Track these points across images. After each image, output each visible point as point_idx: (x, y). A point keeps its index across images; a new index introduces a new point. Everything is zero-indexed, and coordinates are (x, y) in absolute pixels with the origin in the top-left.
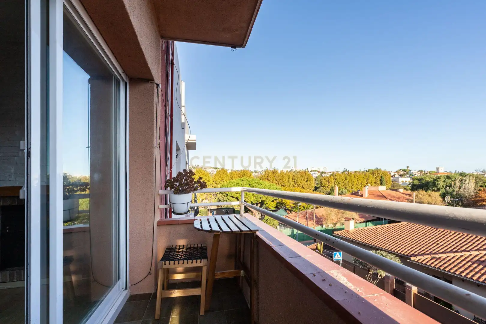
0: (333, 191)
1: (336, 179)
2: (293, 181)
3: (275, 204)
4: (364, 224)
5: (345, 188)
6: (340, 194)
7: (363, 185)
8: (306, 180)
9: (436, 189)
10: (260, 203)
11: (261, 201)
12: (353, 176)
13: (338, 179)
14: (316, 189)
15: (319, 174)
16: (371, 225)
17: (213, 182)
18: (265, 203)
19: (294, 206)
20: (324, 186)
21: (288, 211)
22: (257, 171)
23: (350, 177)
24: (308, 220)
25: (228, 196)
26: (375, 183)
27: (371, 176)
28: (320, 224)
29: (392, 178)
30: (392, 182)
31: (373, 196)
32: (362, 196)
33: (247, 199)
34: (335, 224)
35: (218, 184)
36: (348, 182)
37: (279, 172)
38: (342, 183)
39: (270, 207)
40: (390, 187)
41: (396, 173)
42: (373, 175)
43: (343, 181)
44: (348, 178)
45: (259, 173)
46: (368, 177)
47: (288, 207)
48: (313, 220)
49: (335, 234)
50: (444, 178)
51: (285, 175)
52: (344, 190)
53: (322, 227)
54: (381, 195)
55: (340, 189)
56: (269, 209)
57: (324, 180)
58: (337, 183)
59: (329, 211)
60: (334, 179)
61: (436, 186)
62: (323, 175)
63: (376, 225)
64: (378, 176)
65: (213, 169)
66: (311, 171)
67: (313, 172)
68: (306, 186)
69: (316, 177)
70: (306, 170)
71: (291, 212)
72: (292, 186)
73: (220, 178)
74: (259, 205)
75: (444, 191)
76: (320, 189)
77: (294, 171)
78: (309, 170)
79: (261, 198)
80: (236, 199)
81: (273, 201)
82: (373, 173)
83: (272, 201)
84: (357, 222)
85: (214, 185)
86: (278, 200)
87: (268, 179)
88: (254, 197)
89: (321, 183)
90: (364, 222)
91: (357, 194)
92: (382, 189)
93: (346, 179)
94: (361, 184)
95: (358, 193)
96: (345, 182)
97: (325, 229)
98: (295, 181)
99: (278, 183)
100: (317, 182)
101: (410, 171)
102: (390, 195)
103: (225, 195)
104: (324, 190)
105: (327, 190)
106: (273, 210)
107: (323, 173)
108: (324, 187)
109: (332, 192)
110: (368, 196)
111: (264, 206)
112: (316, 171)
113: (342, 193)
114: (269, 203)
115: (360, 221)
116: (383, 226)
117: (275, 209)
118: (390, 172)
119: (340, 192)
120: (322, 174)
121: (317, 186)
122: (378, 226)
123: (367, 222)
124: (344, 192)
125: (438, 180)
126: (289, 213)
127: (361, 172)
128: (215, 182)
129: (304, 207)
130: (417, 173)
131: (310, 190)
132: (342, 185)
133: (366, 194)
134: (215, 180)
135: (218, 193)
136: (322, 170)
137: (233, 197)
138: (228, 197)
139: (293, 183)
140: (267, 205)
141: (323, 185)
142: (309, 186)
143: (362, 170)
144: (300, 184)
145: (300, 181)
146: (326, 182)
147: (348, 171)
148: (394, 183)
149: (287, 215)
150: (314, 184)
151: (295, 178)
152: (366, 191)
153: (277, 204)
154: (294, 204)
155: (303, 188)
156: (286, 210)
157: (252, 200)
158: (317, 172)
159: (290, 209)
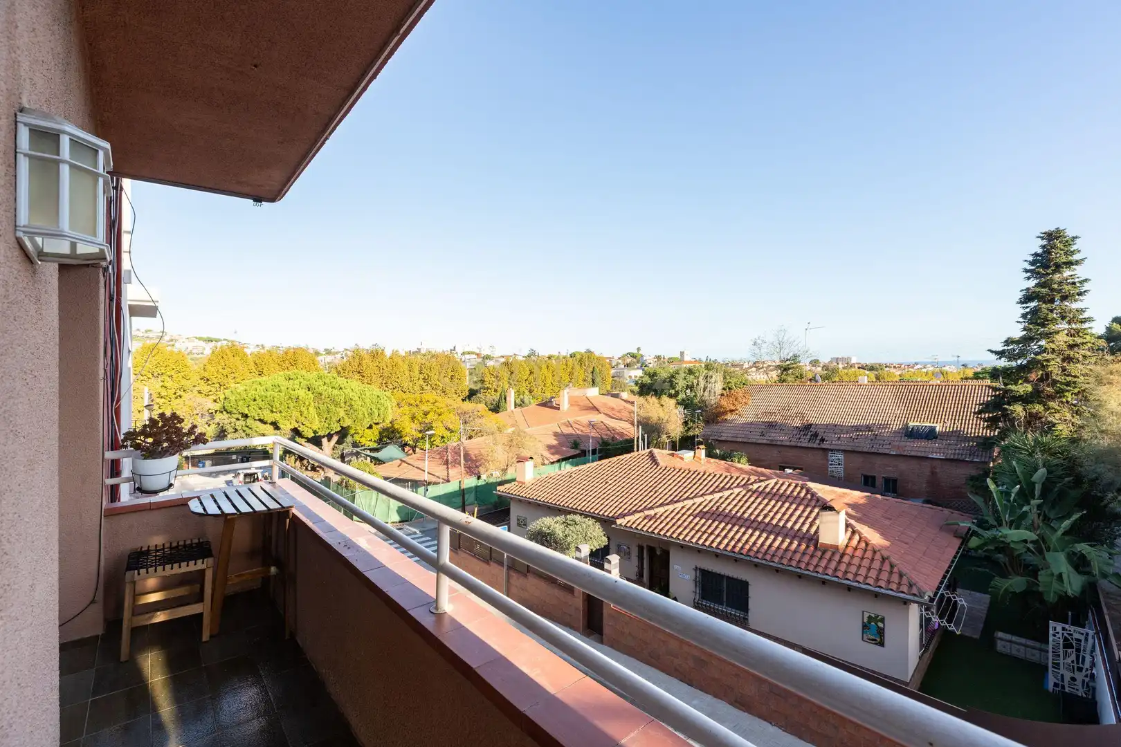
0: (505, 399)
1: (512, 373)
2: (422, 376)
3: (377, 433)
4: (557, 465)
5: (531, 391)
6: (519, 406)
7: (560, 385)
8: (450, 374)
9: (673, 392)
10: (336, 432)
11: (339, 429)
12: (544, 367)
13: (516, 372)
14: (472, 394)
15: (480, 360)
16: (567, 468)
17: (201, 379)
18: (352, 432)
19: (420, 435)
20: (488, 388)
21: (407, 449)
22: (333, 350)
23: (541, 368)
24: (450, 466)
25: (248, 420)
26: (585, 380)
27: (577, 367)
28: (475, 474)
29: (613, 371)
30: (611, 379)
31: (576, 408)
32: (558, 409)
33: (301, 426)
34: (505, 471)
35: (217, 385)
36: (535, 379)
37: (388, 353)
38: (524, 381)
39: (363, 441)
40: (609, 388)
41: (620, 361)
42: (581, 364)
43: (525, 378)
44: (536, 370)
45: (339, 356)
46: (572, 368)
47: (407, 439)
48: (459, 464)
49: (498, 493)
50: (685, 373)
51: (400, 363)
52: (527, 397)
53: (479, 478)
54: (591, 405)
55: (518, 393)
56: (362, 446)
57: (488, 374)
58: (513, 381)
59: (491, 444)
60: (509, 373)
61: (673, 388)
62: (490, 363)
63: (577, 465)
64: (589, 366)
65: (202, 343)
66: (463, 354)
67: (467, 356)
68: (451, 391)
69: (473, 367)
70: (451, 350)
71: (414, 451)
72: (419, 388)
73: (224, 369)
74: (335, 438)
75: (684, 396)
76: (479, 395)
77: (423, 352)
78: (459, 350)
79: (339, 420)
80: (272, 427)
81: (370, 427)
82: (581, 362)
83: (368, 428)
84: (546, 462)
85: (204, 388)
86: (384, 424)
87: (359, 373)
88: (323, 420)
89: (483, 381)
90: (558, 461)
91: (549, 404)
92: (593, 392)
93: (531, 373)
94: (559, 382)
95: (551, 402)
96: (531, 377)
97: (483, 483)
98: (426, 378)
99: (384, 382)
100: (475, 379)
101: (642, 356)
102: (605, 404)
103: (240, 416)
104: (489, 395)
105: (494, 397)
106: (371, 447)
107: (488, 357)
108: (489, 390)
109: (504, 401)
110: (568, 409)
111: (349, 439)
112: (473, 353)
113: (523, 402)
114: (360, 432)
115: (552, 461)
116: (588, 465)
117: (375, 445)
118: (610, 358)
119: (518, 401)
120: (487, 361)
121: (475, 388)
122: (581, 467)
123: (563, 460)
124: (526, 401)
125: (677, 375)
126: (411, 452)
127: (561, 358)
128: (208, 380)
129: (443, 437)
130: (652, 362)
131: (459, 396)
132: (524, 385)
133: (565, 405)
134: (206, 375)
135: (216, 411)
136: (484, 353)
137: (261, 421)
138: (250, 421)
139: (421, 382)
140: (357, 438)
141: (486, 386)
142: (456, 388)
143: (564, 353)
144: (436, 384)
145: (436, 377)
146: (493, 379)
147: (537, 354)
148: (615, 381)
149: (403, 459)
150: (467, 383)
151: (424, 371)
152: (564, 399)
153: (380, 433)
154: (420, 431)
155: (444, 392)
156: (403, 446)
157: (315, 428)
158: (476, 357)
159: (411, 443)
